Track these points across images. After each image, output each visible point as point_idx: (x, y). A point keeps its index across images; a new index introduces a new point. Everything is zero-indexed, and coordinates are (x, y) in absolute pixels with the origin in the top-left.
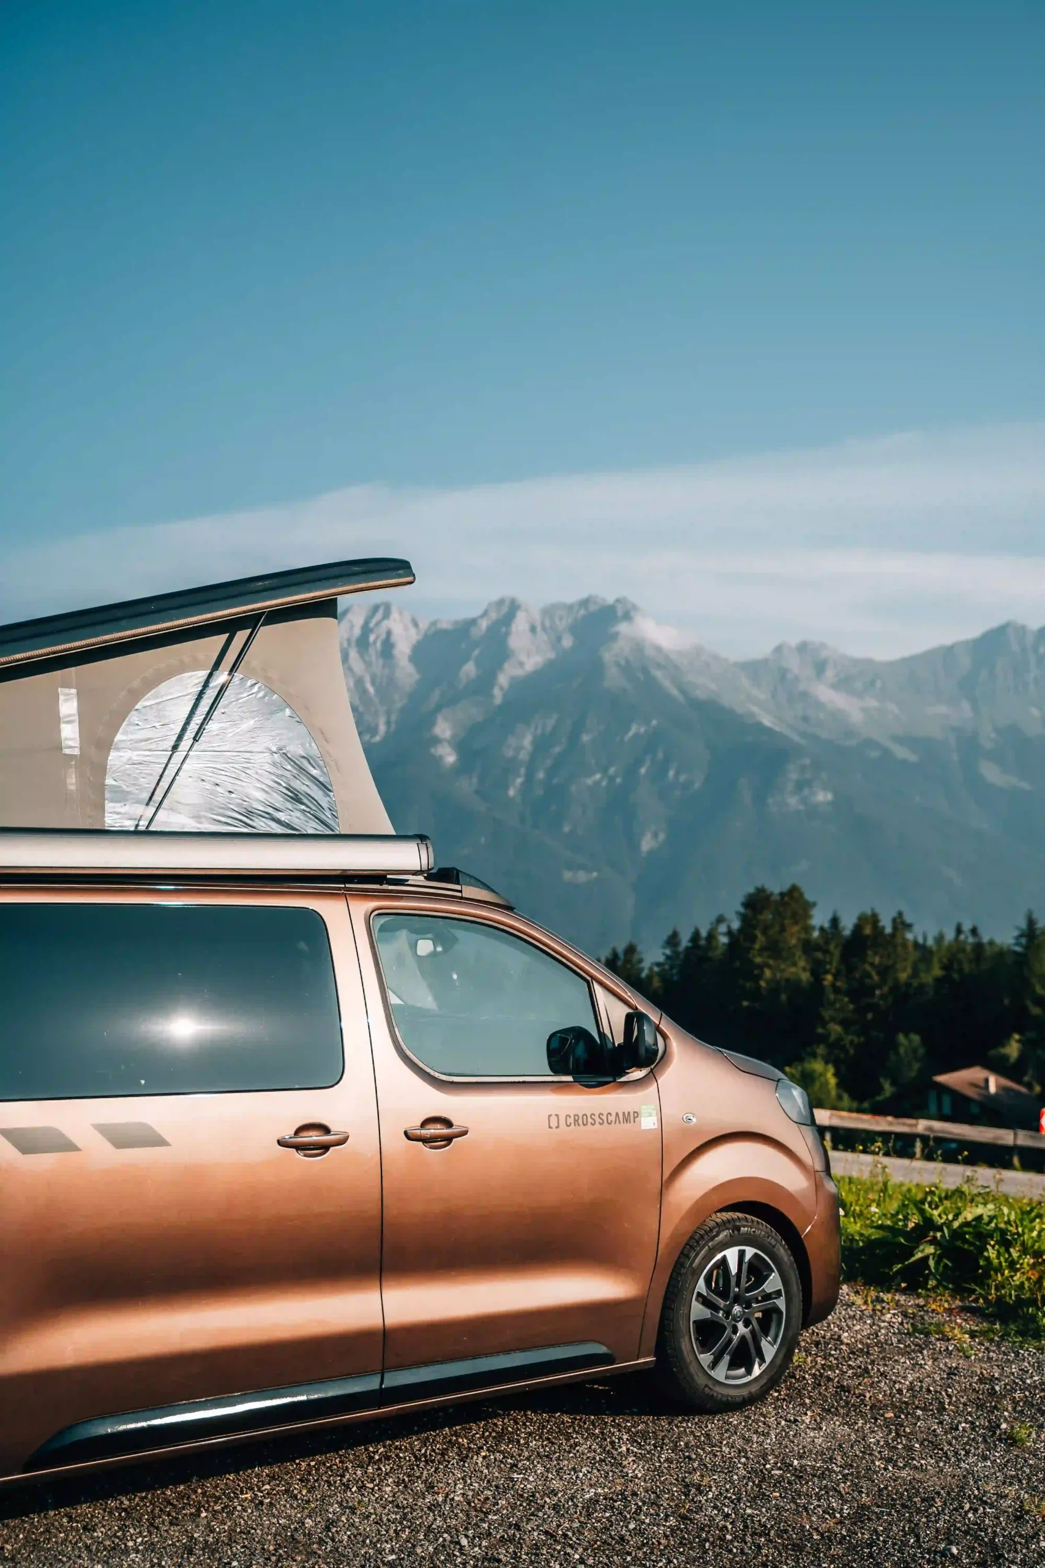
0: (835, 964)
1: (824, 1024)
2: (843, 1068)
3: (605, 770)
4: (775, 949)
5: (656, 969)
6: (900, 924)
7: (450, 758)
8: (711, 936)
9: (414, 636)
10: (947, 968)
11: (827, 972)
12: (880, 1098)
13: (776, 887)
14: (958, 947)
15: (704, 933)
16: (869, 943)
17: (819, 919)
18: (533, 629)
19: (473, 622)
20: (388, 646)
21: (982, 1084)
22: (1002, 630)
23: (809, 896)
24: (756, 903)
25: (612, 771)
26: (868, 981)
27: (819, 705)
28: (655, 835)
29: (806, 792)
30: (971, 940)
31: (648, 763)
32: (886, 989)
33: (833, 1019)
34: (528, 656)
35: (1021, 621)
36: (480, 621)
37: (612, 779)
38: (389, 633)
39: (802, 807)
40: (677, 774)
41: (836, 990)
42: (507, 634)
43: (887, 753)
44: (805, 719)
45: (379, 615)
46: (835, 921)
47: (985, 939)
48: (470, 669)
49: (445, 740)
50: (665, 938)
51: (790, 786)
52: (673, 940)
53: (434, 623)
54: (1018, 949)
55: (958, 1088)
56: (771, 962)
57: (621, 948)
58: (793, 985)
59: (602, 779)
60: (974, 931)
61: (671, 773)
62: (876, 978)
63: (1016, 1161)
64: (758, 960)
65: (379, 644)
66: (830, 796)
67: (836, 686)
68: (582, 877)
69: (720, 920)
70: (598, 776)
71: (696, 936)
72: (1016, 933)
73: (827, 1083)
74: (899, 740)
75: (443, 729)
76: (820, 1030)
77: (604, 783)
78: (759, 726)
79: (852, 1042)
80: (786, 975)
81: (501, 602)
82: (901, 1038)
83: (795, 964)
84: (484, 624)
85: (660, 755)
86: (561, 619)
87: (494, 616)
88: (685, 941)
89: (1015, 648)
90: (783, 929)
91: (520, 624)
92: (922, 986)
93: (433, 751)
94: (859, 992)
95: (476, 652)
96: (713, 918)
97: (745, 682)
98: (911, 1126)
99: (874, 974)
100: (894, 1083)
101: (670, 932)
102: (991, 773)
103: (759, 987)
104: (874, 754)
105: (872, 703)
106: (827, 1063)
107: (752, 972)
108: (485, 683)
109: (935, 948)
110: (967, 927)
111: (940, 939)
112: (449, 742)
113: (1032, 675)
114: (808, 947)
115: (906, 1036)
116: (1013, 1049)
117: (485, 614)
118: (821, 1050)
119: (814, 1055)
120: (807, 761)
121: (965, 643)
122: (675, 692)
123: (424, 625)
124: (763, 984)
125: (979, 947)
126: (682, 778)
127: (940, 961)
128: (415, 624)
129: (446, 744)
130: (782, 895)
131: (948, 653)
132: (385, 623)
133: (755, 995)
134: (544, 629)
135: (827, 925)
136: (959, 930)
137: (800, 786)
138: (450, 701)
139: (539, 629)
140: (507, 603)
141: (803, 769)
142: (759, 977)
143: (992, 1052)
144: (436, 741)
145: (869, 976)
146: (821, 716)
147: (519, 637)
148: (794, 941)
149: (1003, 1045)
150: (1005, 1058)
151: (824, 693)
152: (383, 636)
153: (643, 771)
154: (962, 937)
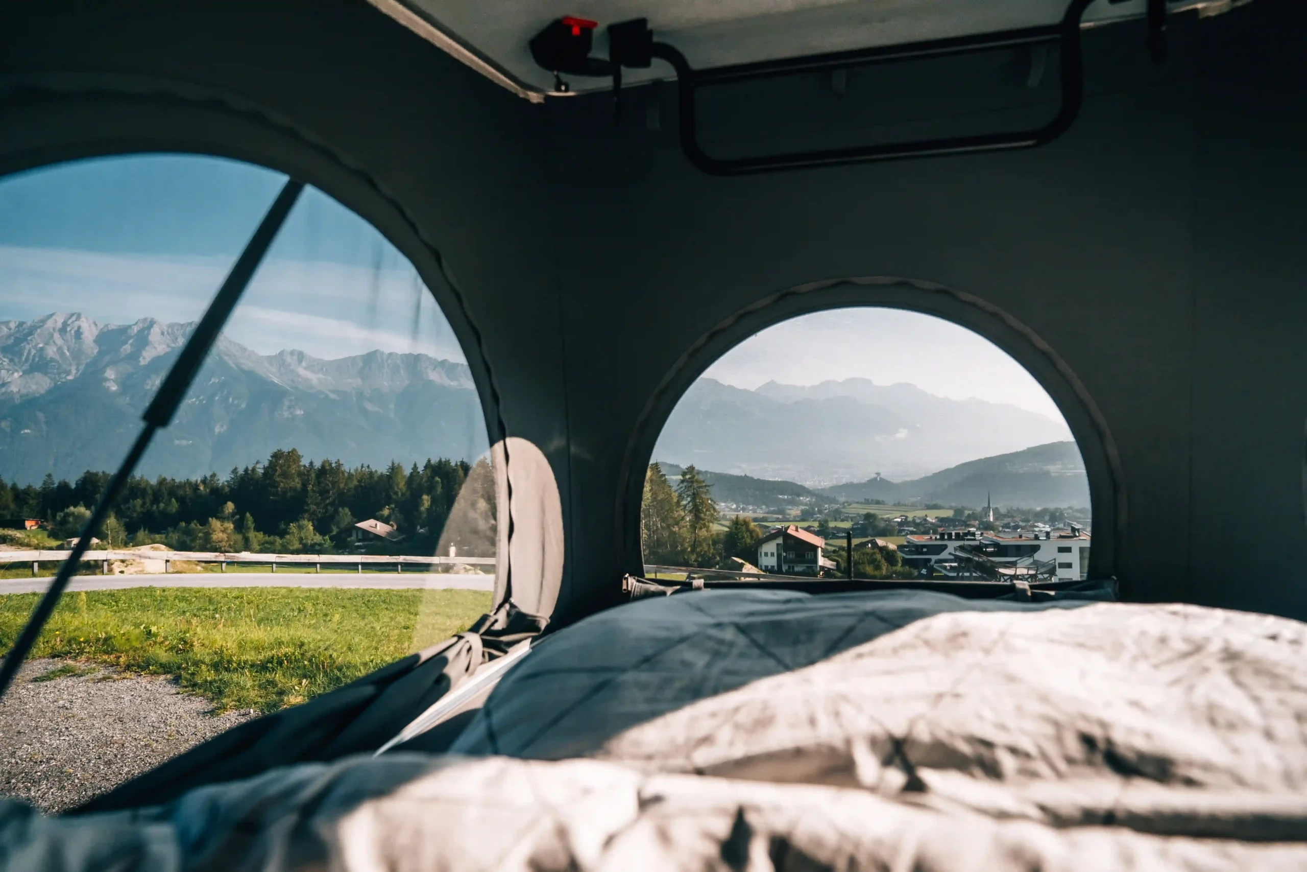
0: (313, 481)
1: (308, 505)
2: (316, 523)
3: (198, 397)
4: (285, 475)
5: (226, 483)
6: (339, 465)
7: (114, 388)
8: (254, 470)
9: (95, 332)
10: (359, 481)
11: (310, 484)
12: (332, 534)
13: (286, 449)
14: (363, 475)
15: (250, 468)
16: (328, 472)
17: (305, 462)
18: (163, 333)
19: (130, 327)
20: (78, 333)
21: (374, 526)
22: (376, 351)
23: (300, 453)
24: (277, 456)
25: (201, 397)
26: (327, 487)
27: (299, 376)
28: (222, 426)
29: (292, 410)
30: (367, 470)
31: (219, 395)
32: (335, 491)
33: (312, 503)
34: (159, 345)
35: (382, 350)
36: (133, 327)
37: (201, 401)
38: (79, 327)
39: (290, 416)
40: (233, 400)
41: (314, 491)
42: (148, 334)
43: (327, 396)
44: (293, 381)
45: (74, 318)
46: (311, 463)
47: (373, 470)
48: (127, 348)
49: (111, 379)
50: (232, 470)
51: (285, 408)
52: (235, 471)
53: (107, 326)
54: (388, 474)
55: (365, 528)
56: (284, 480)
57: (208, 475)
58: (294, 489)
59: (196, 401)
60: (368, 467)
61: (231, 400)
62: (330, 486)
63: (440, 569)
64: (278, 479)
65: (73, 332)
66: (302, 412)
67: (306, 369)
68: (184, 443)
69: (258, 463)
70: (194, 400)
71: (246, 470)
72: (388, 468)
73: (309, 529)
74: (334, 392)
75: (110, 374)
76: (306, 508)
77: (197, 402)
78: (272, 382)
79: (320, 512)
80: (291, 485)
81: (145, 319)
82: (340, 509)
83: (294, 481)
84: (136, 329)
85: (225, 393)
86: (177, 330)
87: (141, 325)
88: (241, 471)
89: (380, 360)
90: (289, 466)
91: (155, 330)
92: (349, 490)
93: (104, 384)
94: (324, 493)
95: (131, 341)
96: (255, 462)
97: (266, 364)
98: (396, 559)
99: (330, 484)
100: (338, 527)
101: (234, 468)
102: (369, 406)
103: (277, 491)
104: (322, 396)
105: (322, 376)
106: (309, 521)
107: (275, 485)
108: (134, 356)
109: (354, 474)
110: (365, 465)
111: (356, 470)
112: (114, 381)
113: (385, 371)
114: (300, 474)
115: (343, 509)
116: (386, 512)
117: (137, 323)
118: (306, 515)
119: (304, 519)
120: (293, 398)
121: (361, 356)
122: (234, 366)
123: (101, 326)
124: (279, 489)
125: (371, 473)
126: (236, 402)
127: (357, 478)
128: (96, 325)
129: (112, 381)
130: (289, 453)
131: (354, 359)
132: (77, 323)
133: (276, 494)
134: (168, 333)
135: (307, 465)
136: (362, 467)
137: (289, 407)
138: (114, 363)
139: (166, 333)
140: (149, 320)
141: (291, 401)
142: (277, 487)
143: (377, 514)
144: (106, 380)
145: (328, 485)
146: (300, 380)
147: (155, 334)
148: (294, 472)
149: (381, 510)
150: (382, 515)
151: (302, 371)
152: (76, 328)
153: (217, 398)
154: (364, 469)
